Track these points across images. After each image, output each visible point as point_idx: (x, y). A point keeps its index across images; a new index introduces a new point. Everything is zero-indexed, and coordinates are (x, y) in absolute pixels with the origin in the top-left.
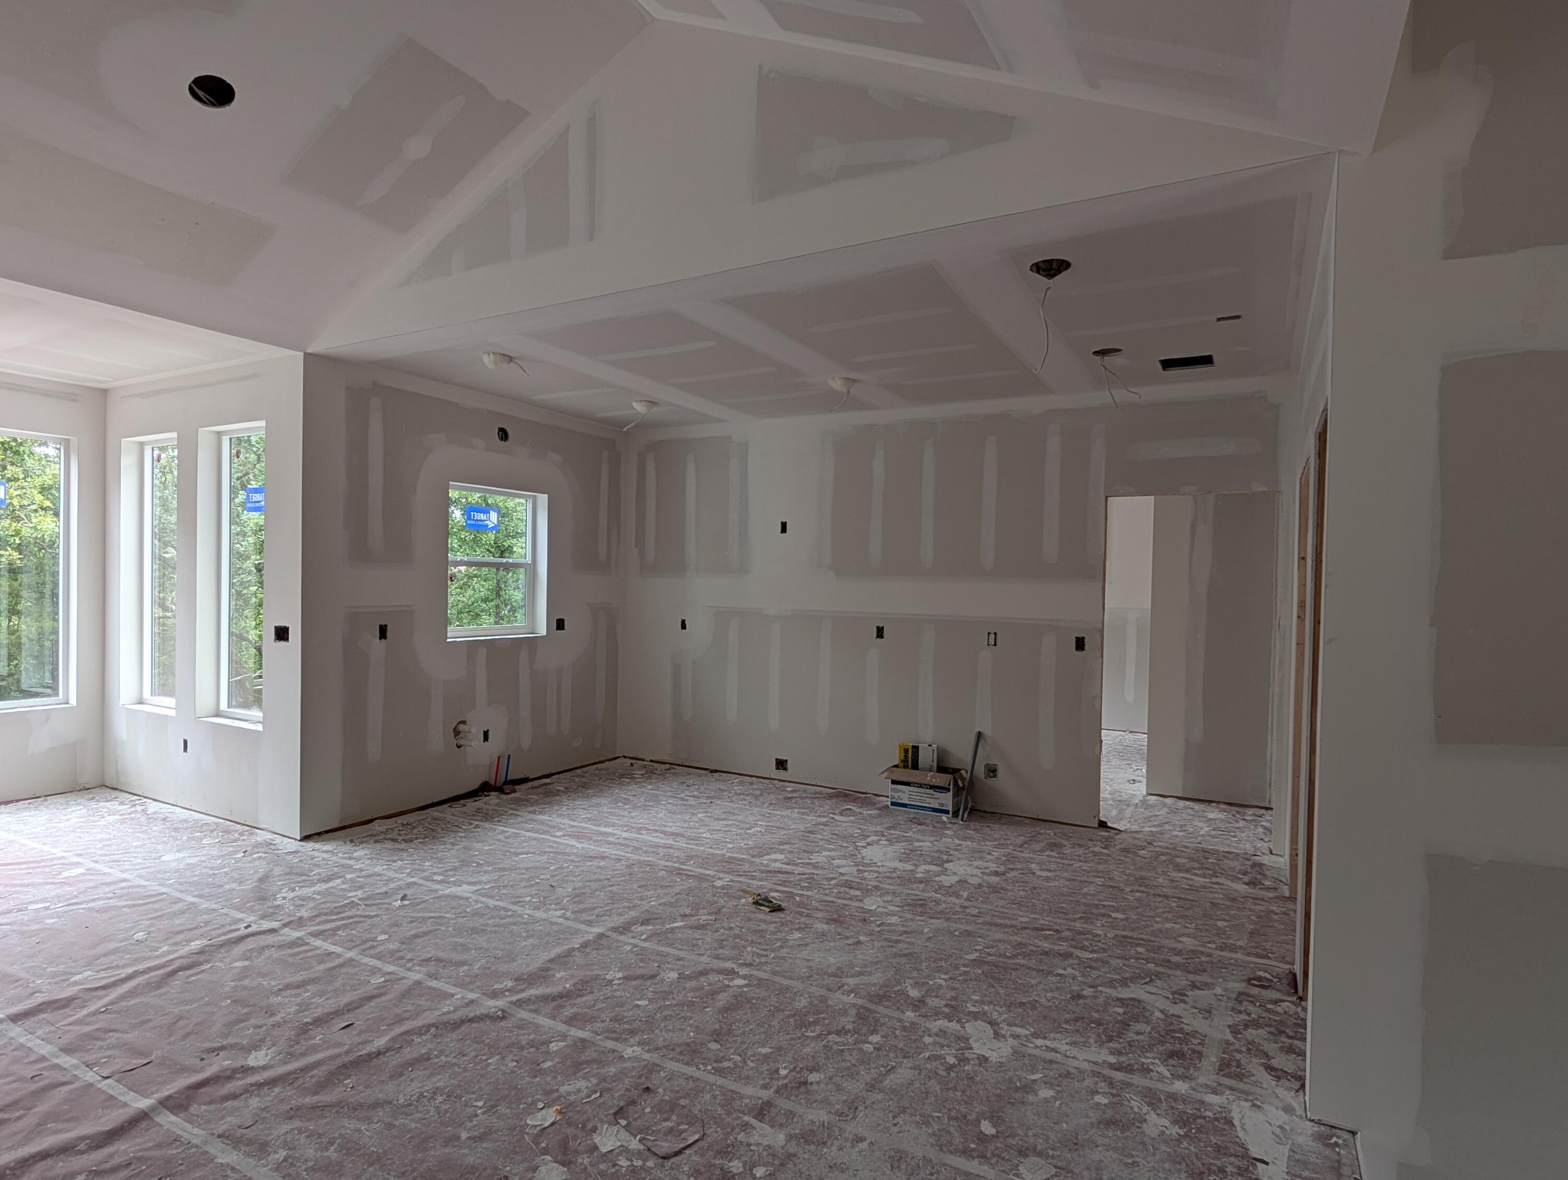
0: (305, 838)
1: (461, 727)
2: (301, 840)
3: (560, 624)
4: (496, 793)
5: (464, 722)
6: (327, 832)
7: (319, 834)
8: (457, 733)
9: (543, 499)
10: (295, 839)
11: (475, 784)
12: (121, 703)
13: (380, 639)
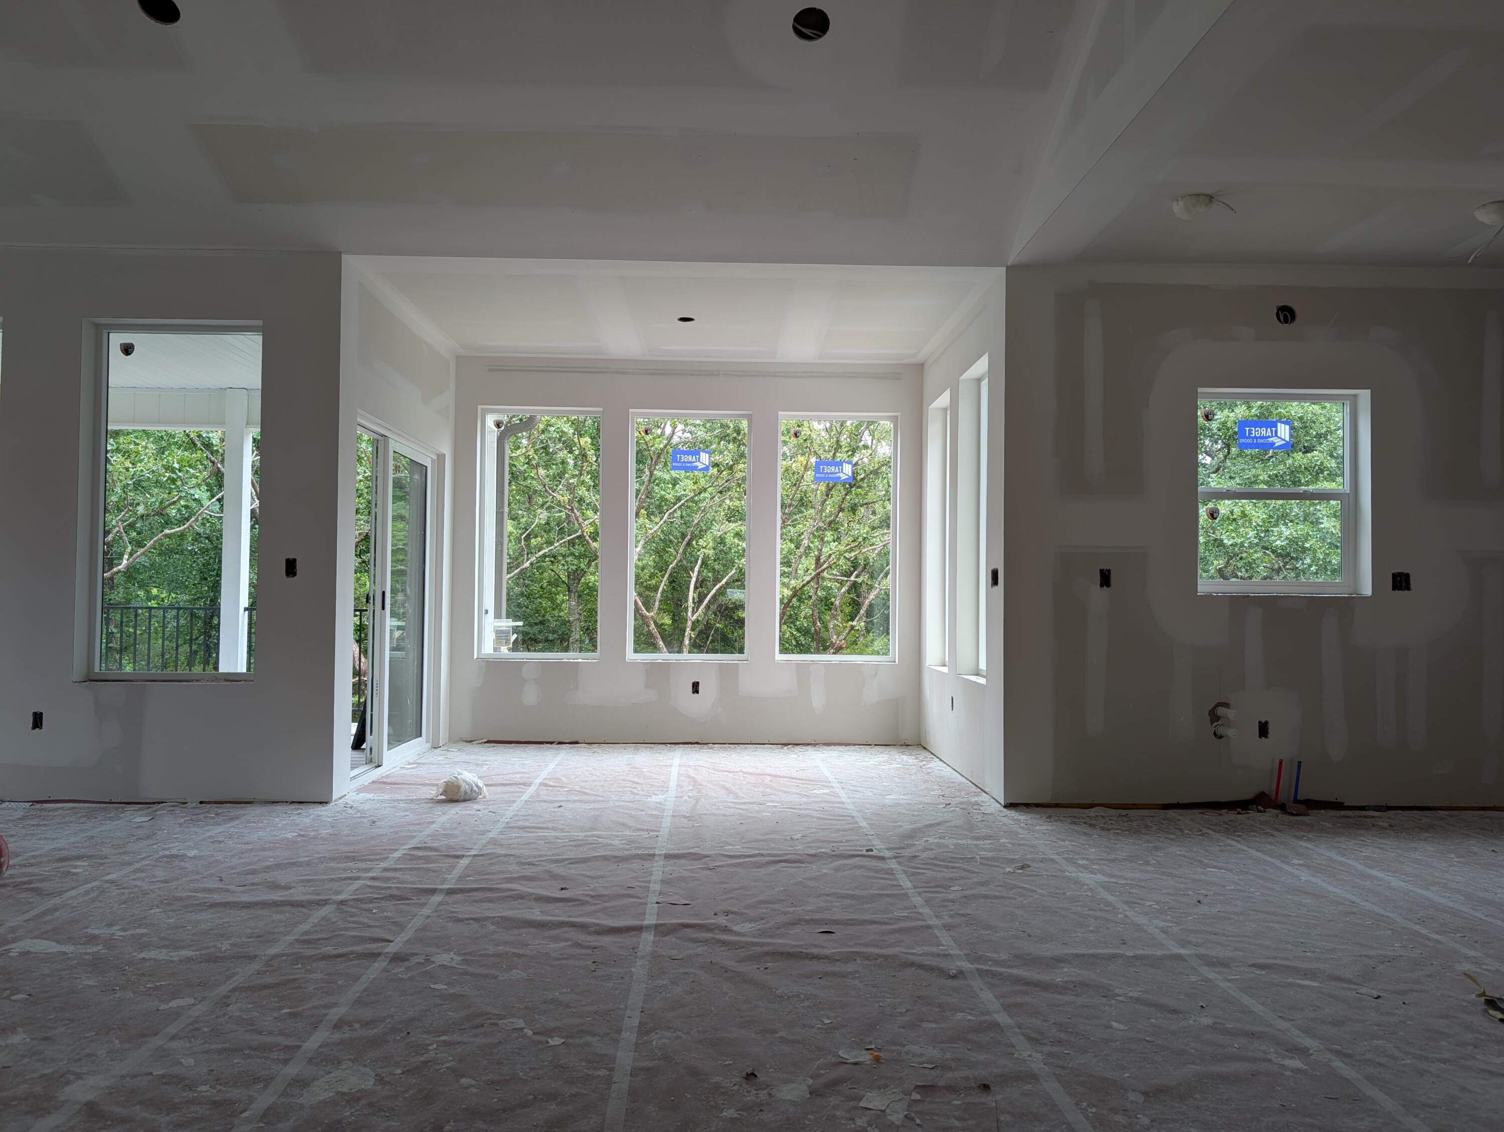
0: (1009, 806)
1: (1221, 711)
2: (1005, 807)
3: (1401, 582)
4: (1275, 811)
5: (1226, 705)
6: (1037, 805)
7: (1027, 805)
8: (1214, 717)
9: (1365, 396)
10: (1001, 804)
11: (1248, 794)
12: (927, 664)
13: (1102, 586)
